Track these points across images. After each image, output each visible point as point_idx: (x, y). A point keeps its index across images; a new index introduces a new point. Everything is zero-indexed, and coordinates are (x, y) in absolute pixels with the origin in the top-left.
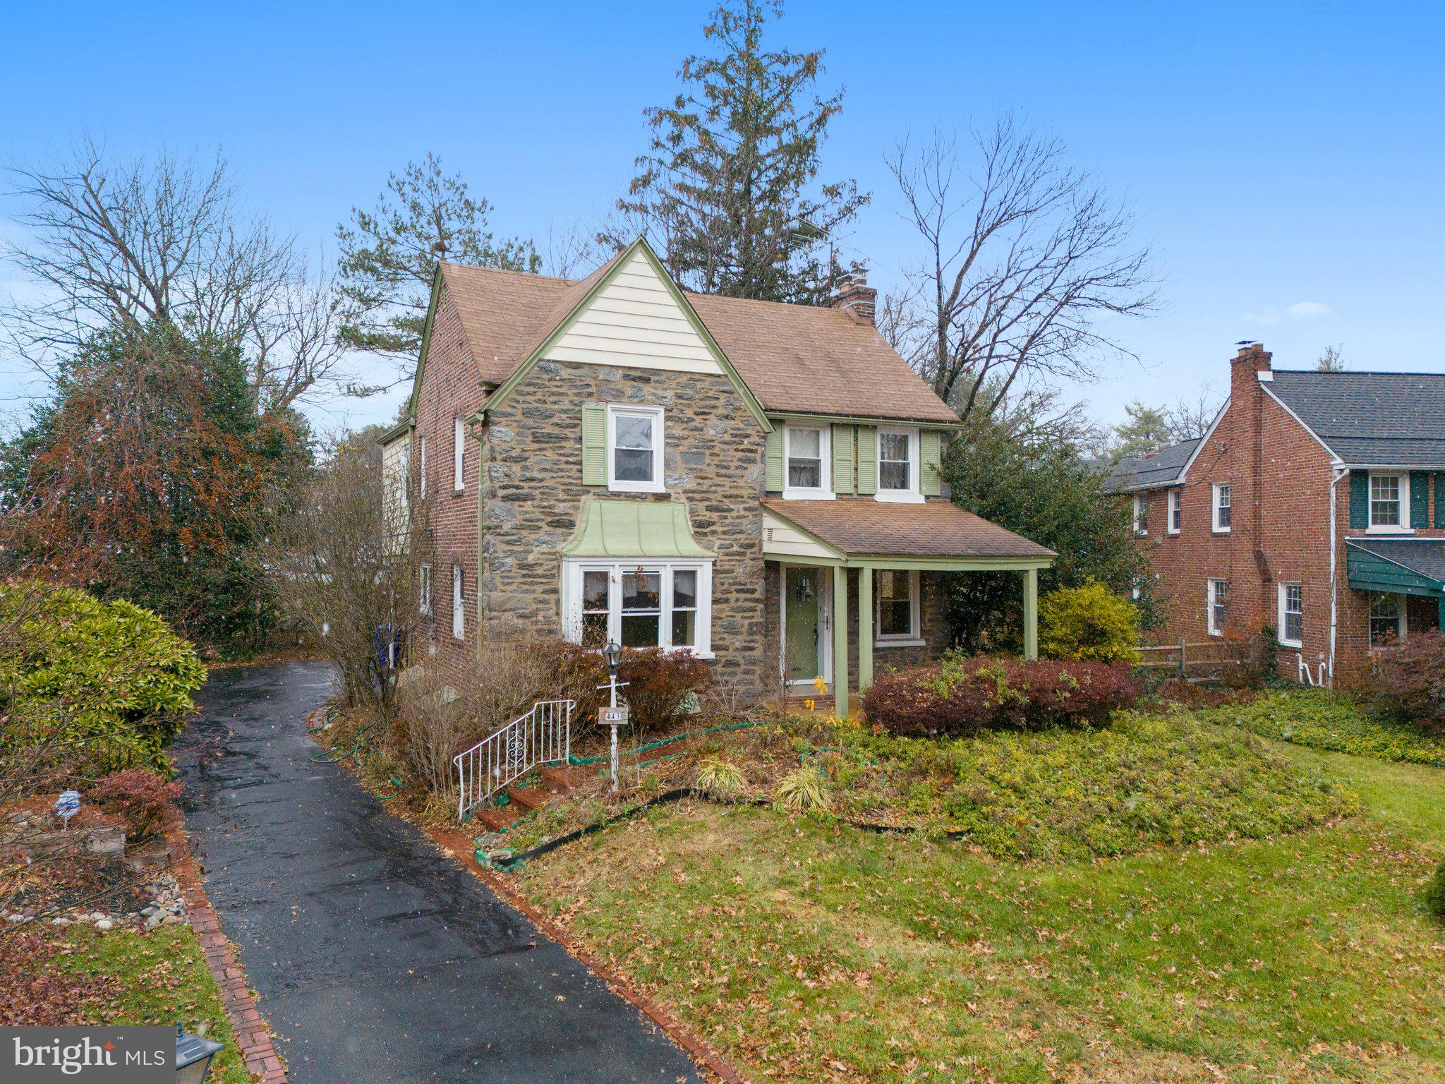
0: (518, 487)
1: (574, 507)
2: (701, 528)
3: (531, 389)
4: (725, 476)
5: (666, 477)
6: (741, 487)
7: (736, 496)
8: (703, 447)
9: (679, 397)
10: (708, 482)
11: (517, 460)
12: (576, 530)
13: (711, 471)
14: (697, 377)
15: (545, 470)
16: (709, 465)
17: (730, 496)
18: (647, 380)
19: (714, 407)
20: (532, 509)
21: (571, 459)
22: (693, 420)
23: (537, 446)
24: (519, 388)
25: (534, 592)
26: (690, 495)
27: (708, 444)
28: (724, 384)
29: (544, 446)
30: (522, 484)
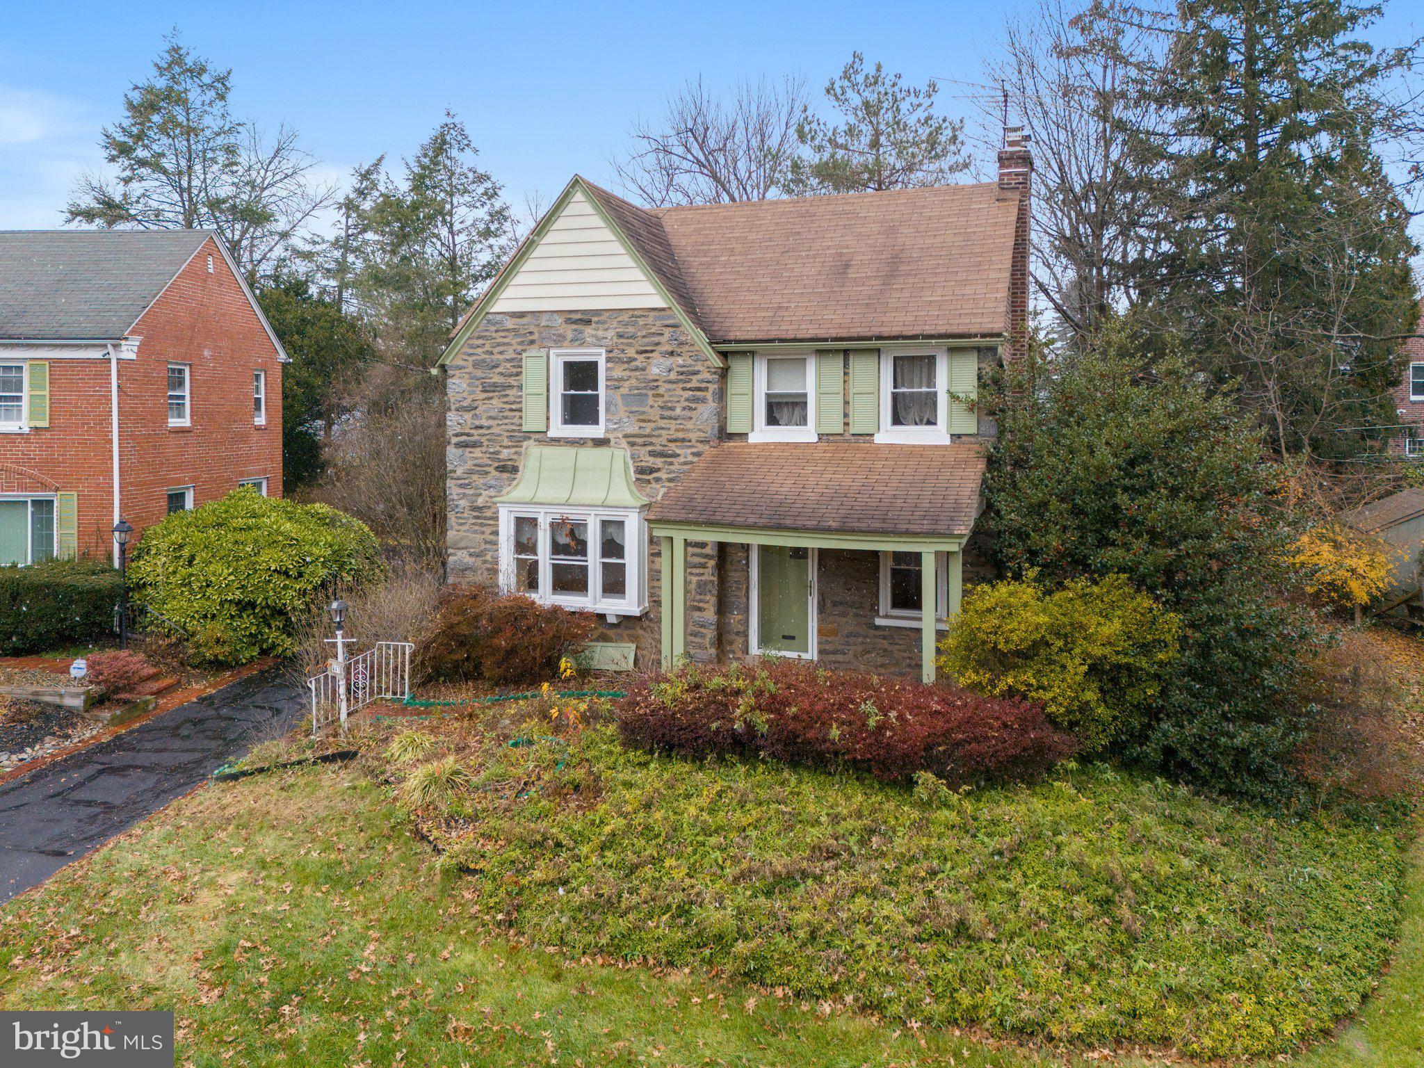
0: (468, 435)
1: (516, 453)
2: (644, 474)
3: (480, 342)
4: (671, 418)
5: (607, 420)
6: (688, 430)
7: (683, 440)
8: (645, 388)
9: (620, 336)
10: (652, 425)
12: (518, 476)
13: (655, 413)
14: (640, 313)
15: (490, 418)
16: (652, 407)
17: (675, 441)
18: (589, 322)
19: (658, 344)
20: (480, 455)
21: (513, 407)
22: (635, 359)
23: (486, 395)
24: (470, 342)
25: (483, 533)
26: (632, 440)
27: (653, 384)
28: (669, 317)
29: (491, 395)
30: (472, 431)
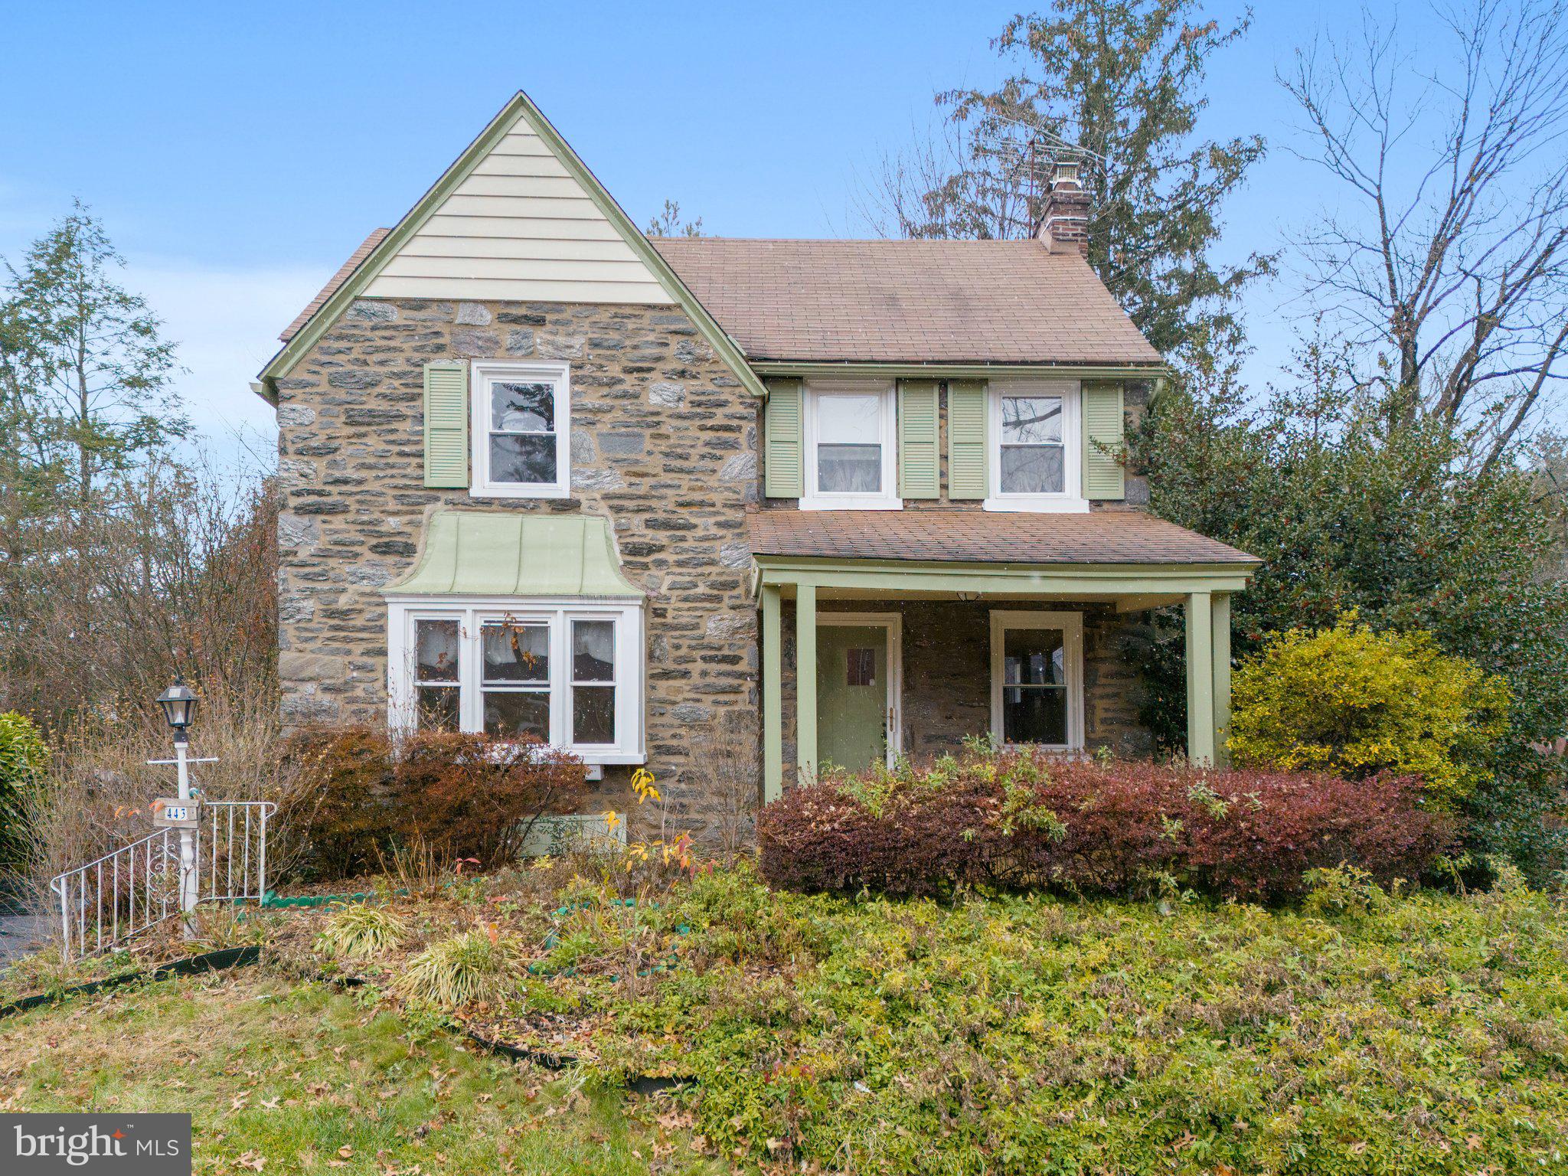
0: (320, 493)
1: (410, 523)
2: (638, 555)
3: (343, 344)
4: (681, 471)
5: (573, 473)
6: (711, 489)
7: (702, 504)
8: (638, 424)
9: (595, 345)
10: (648, 481)
11: (318, 452)
12: (416, 559)
13: (654, 463)
14: (628, 311)
15: (364, 466)
16: (650, 453)
17: (688, 504)
18: (540, 322)
19: (659, 359)
20: (344, 526)
21: (406, 449)
22: (620, 381)
23: (352, 430)
24: (325, 344)
25: (349, 652)
26: (616, 504)
27: (651, 420)
28: (679, 320)
29: (363, 429)
30: (328, 488)
